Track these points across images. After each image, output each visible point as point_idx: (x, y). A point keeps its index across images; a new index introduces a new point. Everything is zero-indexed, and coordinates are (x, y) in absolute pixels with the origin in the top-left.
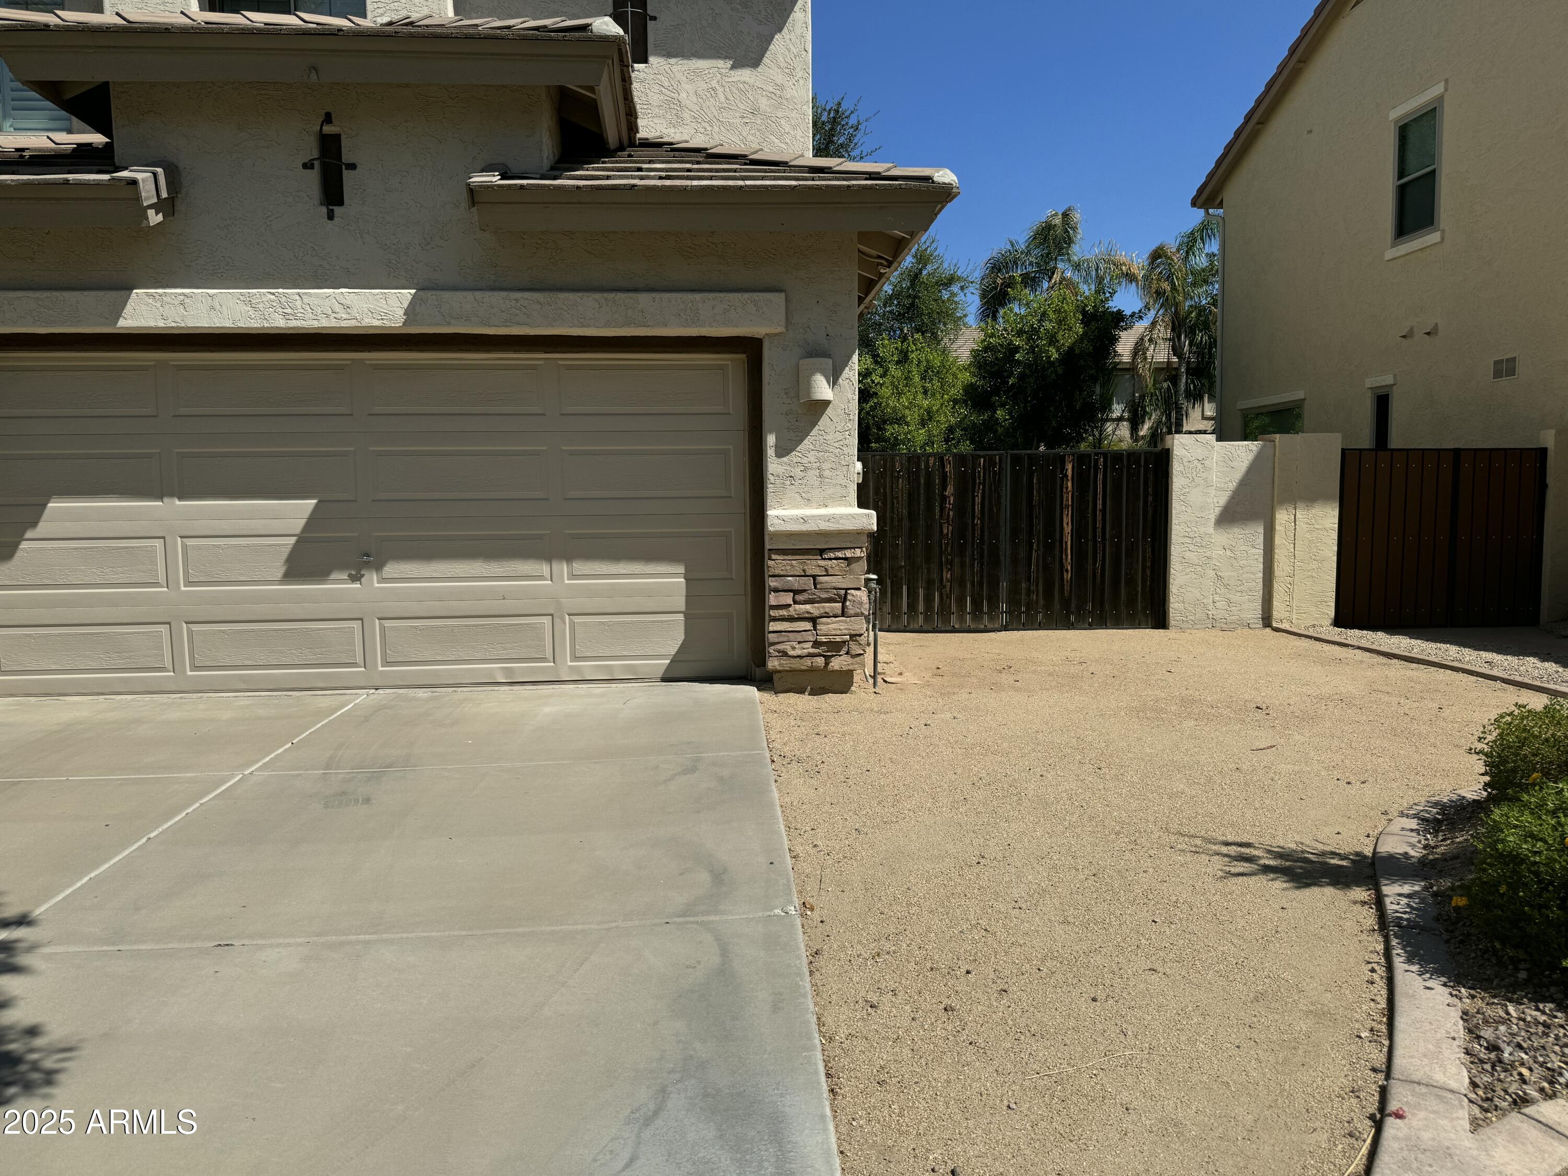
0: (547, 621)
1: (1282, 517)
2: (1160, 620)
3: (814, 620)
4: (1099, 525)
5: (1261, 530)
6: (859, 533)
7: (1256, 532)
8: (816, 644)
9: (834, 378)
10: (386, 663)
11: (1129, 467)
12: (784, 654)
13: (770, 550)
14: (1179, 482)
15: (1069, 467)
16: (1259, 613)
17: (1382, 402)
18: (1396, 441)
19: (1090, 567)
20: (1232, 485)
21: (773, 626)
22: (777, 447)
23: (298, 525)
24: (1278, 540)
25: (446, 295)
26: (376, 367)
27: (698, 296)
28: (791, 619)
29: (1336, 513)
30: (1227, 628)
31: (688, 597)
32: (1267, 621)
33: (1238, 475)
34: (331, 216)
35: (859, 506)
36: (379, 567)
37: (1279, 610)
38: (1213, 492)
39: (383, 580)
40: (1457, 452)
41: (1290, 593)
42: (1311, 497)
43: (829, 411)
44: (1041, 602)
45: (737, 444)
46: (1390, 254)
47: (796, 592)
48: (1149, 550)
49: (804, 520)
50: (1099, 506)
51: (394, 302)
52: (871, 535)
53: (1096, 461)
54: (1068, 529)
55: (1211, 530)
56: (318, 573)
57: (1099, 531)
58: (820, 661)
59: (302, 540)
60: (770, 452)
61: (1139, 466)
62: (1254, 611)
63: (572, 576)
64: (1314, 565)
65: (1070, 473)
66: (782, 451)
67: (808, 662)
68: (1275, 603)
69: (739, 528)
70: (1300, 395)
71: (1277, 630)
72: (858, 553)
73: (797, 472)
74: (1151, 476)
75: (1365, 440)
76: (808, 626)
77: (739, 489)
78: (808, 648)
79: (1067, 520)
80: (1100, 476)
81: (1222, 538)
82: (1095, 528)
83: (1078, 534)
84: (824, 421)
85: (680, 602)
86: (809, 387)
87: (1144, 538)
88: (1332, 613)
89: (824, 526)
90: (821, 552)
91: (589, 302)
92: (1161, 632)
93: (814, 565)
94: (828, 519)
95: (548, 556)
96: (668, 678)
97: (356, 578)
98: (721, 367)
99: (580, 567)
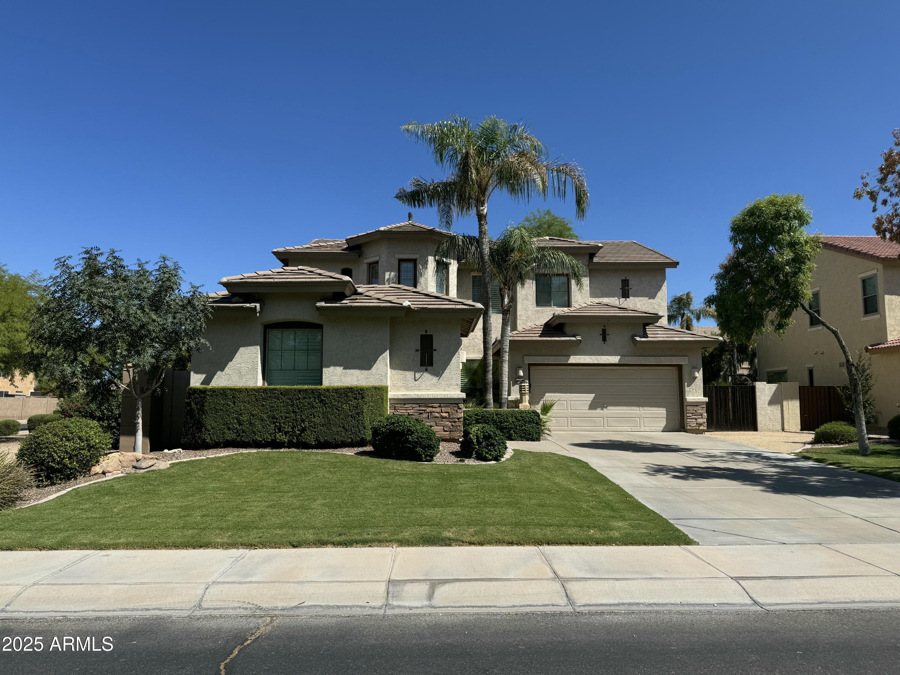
0: (638, 419)
1: (785, 403)
2: (755, 428)
3: (696, 419)
4: (738, 404)
5: (780, 406)
6: (704, 402)
7: (779, 407)
8: (697, 424)
9: (698, 372)
10: (608, 426)
11: (745, 390)
12: (690, 426)
13: (687, 405)
14: (758, 394)
15: (730, 390)
16: (781, 428)
17: (811, 372)
18: (816, 384)
19: (737, 415)
20: (771, 395)
21: (688, 420)
22: (687, 385)
23: (591, 399)
24: (784, 409)
25: (626, 357)
26: (606, 369)
27: (672, 357)
28: (692, 419)
29: (799, 402)
30: (773, 431)
31: (667, 415)
32: (783, 430)
33: (772, 392)
34: (604, 343)
35: (704, 396)
36: (606, 407)
37: (786, 427)
38: (767, 397)
39: (607, 410)
40: (829, 387)
41: (788, 422)
42: (792, 398)
43: (697, 378)
44: (725, 424)
45: (676, 385)
46: (809, 330)
47: (692, 414)
48: (751, 411)
49: (694, 399)
50: (738, 400)
51: (617, 359)
52: (706, 402)
53: (737, 388)
54: (730, 405)
55: (767, 406)
56: (595, 409)
57: (738, 406)
58: (698, 427)
59: (592, 402)
60: (686, 386)
61: (747, 389)
62: (779, 427)
63: (643, 410)
64: (794, 415)
65: (730, 391)
66: (688, 386)
67: (695, 427)
68: (785, 425)
69: (676, 401)
70: (786, 368)
71: (786, 432)
72: (704, 406)
73: (691, 390)
74: (751, 392)
75: (807, 384)
76: (695, 420)
77: (677, 393)
78: (695, 425)
79: (730, 403)
80: (738, 392)
81: (770, 408)
82: (737, 405)
83: (734, 406)
84: (696, 380)
85: (665, 416)
86: (694, 374)
87: (750, 408)
88: (800, 428)
89: (698, 401)
90: (697, 406)
91: (652, 358)
92: (756, 432)
93: (696, 408)
94: (699, 399)
95: (639, 406)
96: (663, 431)
97: (602, 409)
98: (672, 370)
99: (645, 408)
